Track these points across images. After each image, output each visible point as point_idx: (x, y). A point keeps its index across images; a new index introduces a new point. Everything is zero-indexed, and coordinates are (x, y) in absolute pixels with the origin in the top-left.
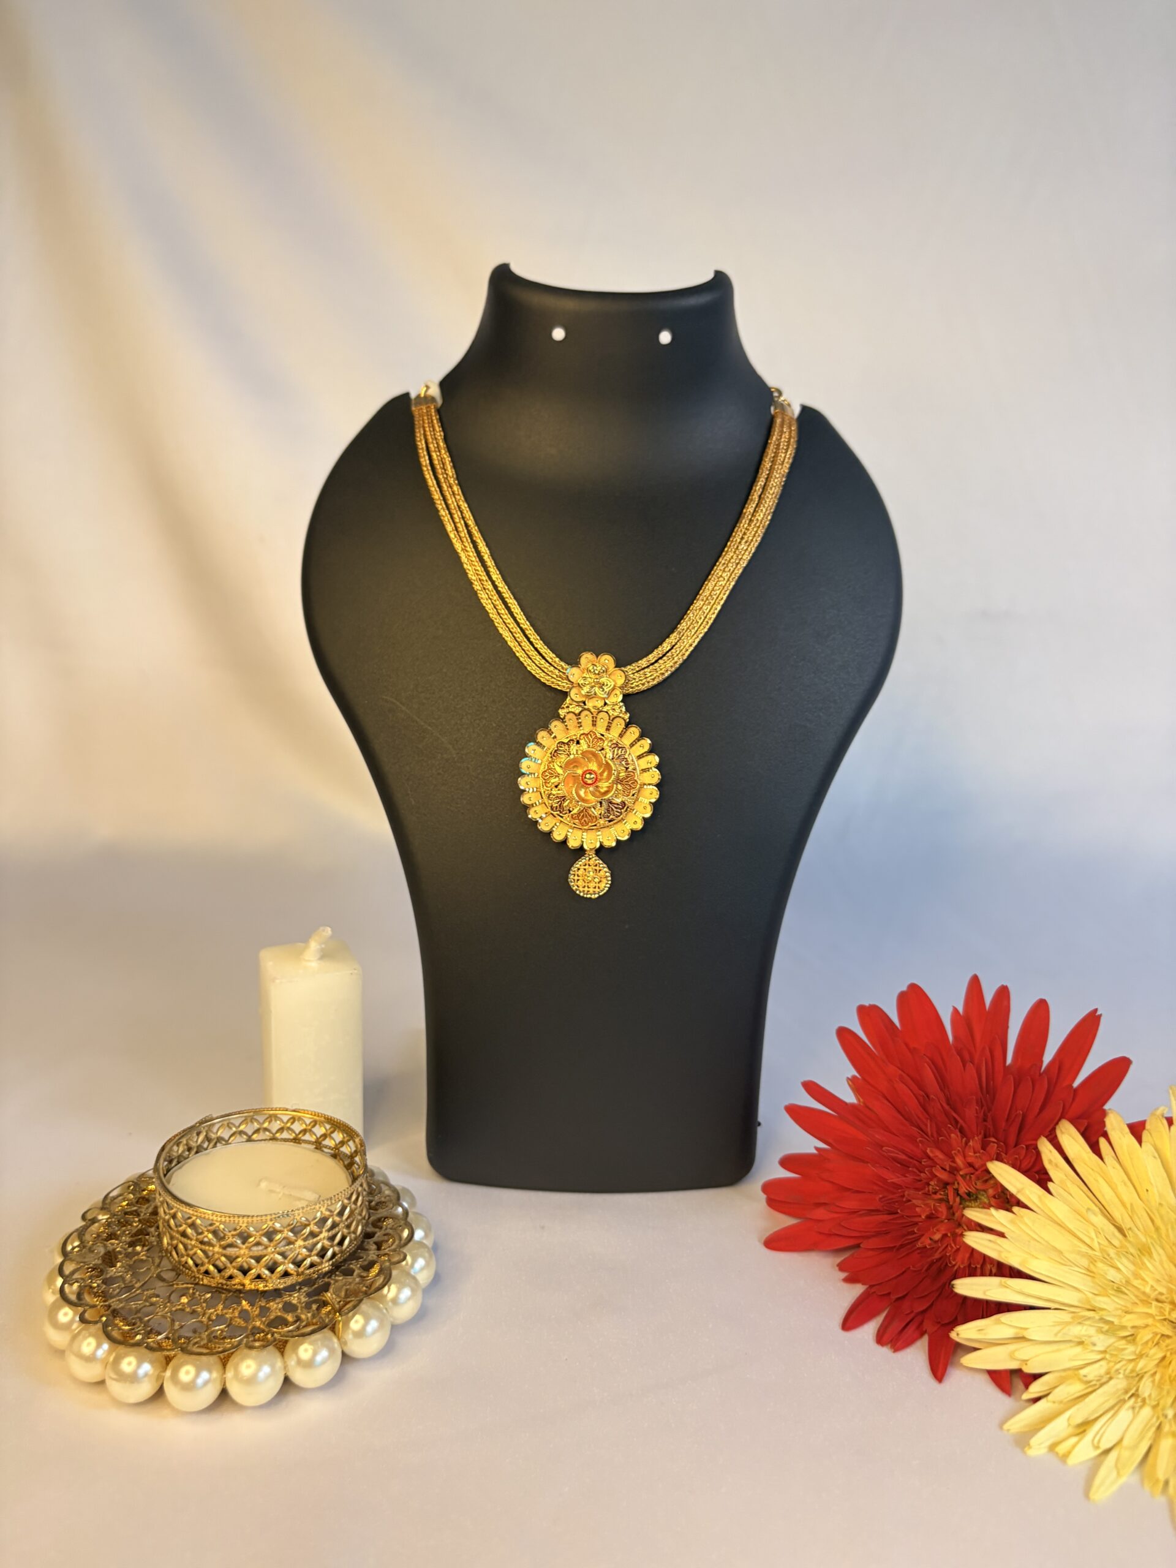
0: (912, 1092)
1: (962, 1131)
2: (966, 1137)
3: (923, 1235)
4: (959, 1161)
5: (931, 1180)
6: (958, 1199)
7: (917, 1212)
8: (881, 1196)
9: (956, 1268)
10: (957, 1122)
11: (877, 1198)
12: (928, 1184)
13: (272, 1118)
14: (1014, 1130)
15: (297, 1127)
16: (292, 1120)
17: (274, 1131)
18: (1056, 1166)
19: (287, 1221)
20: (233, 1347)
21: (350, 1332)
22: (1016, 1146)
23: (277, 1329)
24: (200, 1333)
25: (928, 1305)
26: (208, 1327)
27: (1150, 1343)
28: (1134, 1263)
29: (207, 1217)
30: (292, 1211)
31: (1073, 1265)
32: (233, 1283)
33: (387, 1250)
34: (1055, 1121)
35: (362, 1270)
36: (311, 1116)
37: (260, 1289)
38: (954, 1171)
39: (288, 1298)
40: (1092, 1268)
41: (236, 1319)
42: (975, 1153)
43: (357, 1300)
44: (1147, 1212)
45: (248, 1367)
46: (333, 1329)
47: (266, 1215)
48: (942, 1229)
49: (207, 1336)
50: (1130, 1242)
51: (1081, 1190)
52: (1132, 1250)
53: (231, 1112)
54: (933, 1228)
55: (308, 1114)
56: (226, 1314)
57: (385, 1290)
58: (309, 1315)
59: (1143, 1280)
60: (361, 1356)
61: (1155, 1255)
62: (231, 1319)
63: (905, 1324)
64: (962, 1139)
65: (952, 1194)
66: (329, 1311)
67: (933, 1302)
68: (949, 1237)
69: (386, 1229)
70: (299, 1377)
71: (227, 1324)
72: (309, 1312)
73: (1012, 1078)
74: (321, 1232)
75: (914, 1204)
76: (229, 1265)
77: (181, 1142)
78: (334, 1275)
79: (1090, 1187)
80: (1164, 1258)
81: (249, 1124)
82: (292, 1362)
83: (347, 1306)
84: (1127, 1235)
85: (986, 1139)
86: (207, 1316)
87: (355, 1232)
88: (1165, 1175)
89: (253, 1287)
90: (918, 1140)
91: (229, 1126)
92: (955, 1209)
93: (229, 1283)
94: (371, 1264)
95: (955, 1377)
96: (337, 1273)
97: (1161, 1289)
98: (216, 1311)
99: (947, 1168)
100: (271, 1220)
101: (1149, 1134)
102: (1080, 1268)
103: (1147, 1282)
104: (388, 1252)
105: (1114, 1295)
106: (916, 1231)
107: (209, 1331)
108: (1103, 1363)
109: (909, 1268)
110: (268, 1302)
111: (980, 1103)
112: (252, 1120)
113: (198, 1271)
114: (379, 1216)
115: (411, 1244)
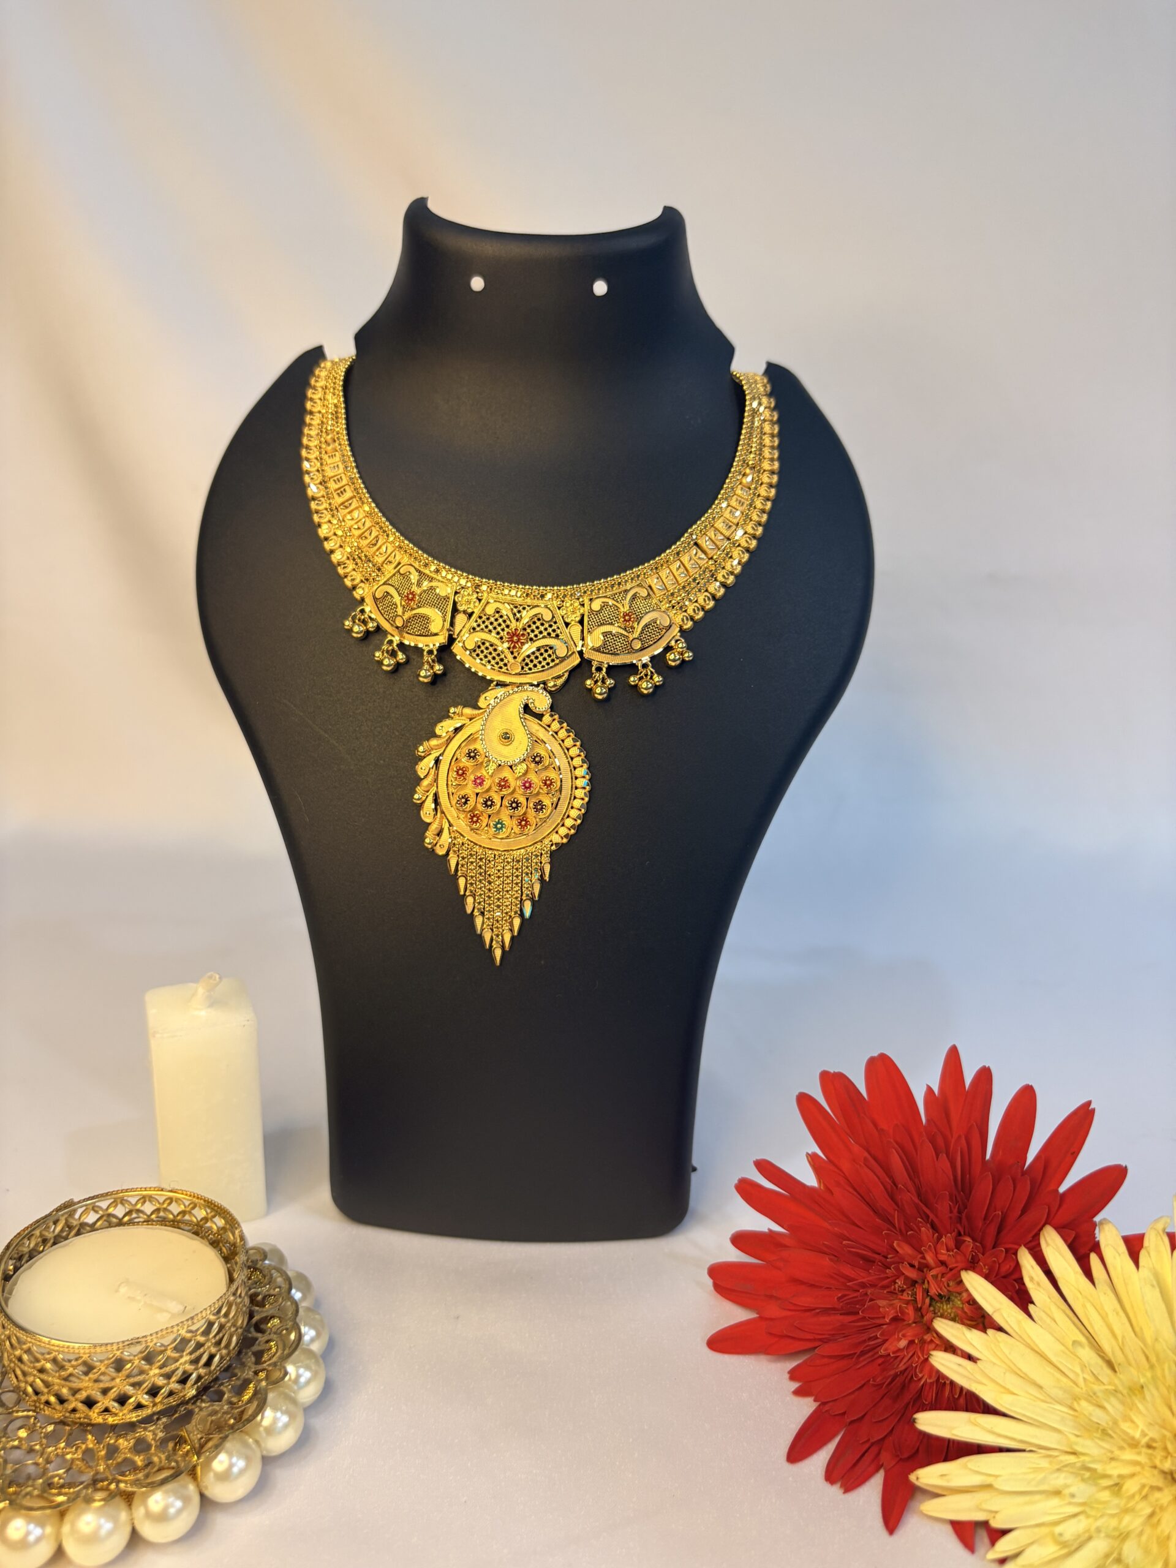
0: (879, 1179)
1: (934, 1227)
2: (937, 1232)
3: (887, 1340)
4: (930, 1259)
5: (898, 1278)
6: (928, 1301)
7: (880, 1311)
8: (840, 1295)
9: (922, 1383)
10: (928, 1217)
11: (836, 1298)
12: (895, 1283)
13: (144, 1199)
14: (992, 1230)
15: (175, 1209)
16: (168, 1201)
17: (149, 1213)
18: (1038, 1284)
19: (139, 1348)
20: (69, 1501)
21: (211, 1475)
22: (994, 1247)
23: (123, 1474)
24: (35, 1480)
25: (885, 1434)
26: (45, 1471)
27: (1137, 1498)
28: (1123, 1403)
29: (43, 1345)
30: (143, 1337)
31: (1054, 1403)
32: (77, 1415)
33: (265, 1365)
34: (1039, 1227)
35: (233, 1394)
36: (190, 1198)
37: (110, 1423)
38: (923, 1268)
39: (143, 1433)
40: (1076, 1406)
41: (78, 1462)
42: (948, 1250)
43: (221, 1438)
44: (1142, 1349)
45: (88, 1523)
46: (192, 1473)
47: (112, 1344)
48: (909, 1334)
49: (41, 1484)
50: (1120, 1379)
51: (1068, 1316)
52: (1121, 1388)
53: (96, 1194)
54: (899, 1332)
55: (186, 1195)
56: (68, 1453)
57: (259, 1417)
58: (163, 1457)
59: (1132, 1422)
60: (224, 1501)
61: (1148, 1397)
62: (73, 1460)
63: (859, 1456)
64: (933, 1235)
65: (921, 1294)
66: (188, 1451)
67: (893, 1428)
68: (917, 1344)
69: (270, 1334)
70: (148, 1531)
71: (68, 1467)
72: (164, 1453)
73: (990, 1176)
74: (181, 1357)
75: (877, 1305)
76: (71, 1398)
77: (32, 1235)
78: (199, 1401)
79: (1078, 1314)
80: (1159, 1401)
81: (120, 1206)
82: (139, 1512)
83: (210, 1444)
84: (1117, 1369)
85: (960, 1238)
86: (45, 1456)
87: (227, 1346)
88: (1163, 1307)
89: (100, 1420)
90: (883, 1233)
91: (95, 1209)
92: (924, 1311)
93: (72, 1416)
94: (246, 1383)
95: (912, 1525)
96: (204, 1397)
97: (1153, 1433)
98: (56, 1449)
99: (917, 1267)
100: (118, 1349)
101: (1146, 1254)
102: (1060, 1404)
103: (1137, 1426)
104: (267, 1367)
105: (1099, 1439)
106: (878, 1336)
107: (45, 1478)
108: (1082, 1517)
109: (870, 1380)
110: (119, 1436)
111: (954, 1197)
112: (123, 1201)
113: (39, 1401)
114: (264, 1315)
115: (297, 1353)
